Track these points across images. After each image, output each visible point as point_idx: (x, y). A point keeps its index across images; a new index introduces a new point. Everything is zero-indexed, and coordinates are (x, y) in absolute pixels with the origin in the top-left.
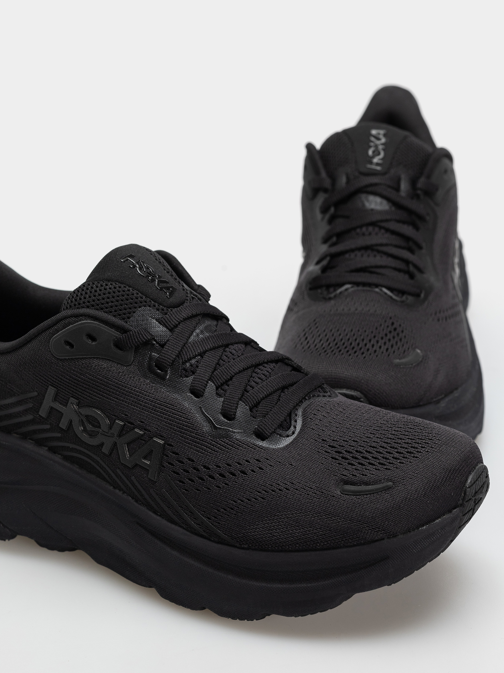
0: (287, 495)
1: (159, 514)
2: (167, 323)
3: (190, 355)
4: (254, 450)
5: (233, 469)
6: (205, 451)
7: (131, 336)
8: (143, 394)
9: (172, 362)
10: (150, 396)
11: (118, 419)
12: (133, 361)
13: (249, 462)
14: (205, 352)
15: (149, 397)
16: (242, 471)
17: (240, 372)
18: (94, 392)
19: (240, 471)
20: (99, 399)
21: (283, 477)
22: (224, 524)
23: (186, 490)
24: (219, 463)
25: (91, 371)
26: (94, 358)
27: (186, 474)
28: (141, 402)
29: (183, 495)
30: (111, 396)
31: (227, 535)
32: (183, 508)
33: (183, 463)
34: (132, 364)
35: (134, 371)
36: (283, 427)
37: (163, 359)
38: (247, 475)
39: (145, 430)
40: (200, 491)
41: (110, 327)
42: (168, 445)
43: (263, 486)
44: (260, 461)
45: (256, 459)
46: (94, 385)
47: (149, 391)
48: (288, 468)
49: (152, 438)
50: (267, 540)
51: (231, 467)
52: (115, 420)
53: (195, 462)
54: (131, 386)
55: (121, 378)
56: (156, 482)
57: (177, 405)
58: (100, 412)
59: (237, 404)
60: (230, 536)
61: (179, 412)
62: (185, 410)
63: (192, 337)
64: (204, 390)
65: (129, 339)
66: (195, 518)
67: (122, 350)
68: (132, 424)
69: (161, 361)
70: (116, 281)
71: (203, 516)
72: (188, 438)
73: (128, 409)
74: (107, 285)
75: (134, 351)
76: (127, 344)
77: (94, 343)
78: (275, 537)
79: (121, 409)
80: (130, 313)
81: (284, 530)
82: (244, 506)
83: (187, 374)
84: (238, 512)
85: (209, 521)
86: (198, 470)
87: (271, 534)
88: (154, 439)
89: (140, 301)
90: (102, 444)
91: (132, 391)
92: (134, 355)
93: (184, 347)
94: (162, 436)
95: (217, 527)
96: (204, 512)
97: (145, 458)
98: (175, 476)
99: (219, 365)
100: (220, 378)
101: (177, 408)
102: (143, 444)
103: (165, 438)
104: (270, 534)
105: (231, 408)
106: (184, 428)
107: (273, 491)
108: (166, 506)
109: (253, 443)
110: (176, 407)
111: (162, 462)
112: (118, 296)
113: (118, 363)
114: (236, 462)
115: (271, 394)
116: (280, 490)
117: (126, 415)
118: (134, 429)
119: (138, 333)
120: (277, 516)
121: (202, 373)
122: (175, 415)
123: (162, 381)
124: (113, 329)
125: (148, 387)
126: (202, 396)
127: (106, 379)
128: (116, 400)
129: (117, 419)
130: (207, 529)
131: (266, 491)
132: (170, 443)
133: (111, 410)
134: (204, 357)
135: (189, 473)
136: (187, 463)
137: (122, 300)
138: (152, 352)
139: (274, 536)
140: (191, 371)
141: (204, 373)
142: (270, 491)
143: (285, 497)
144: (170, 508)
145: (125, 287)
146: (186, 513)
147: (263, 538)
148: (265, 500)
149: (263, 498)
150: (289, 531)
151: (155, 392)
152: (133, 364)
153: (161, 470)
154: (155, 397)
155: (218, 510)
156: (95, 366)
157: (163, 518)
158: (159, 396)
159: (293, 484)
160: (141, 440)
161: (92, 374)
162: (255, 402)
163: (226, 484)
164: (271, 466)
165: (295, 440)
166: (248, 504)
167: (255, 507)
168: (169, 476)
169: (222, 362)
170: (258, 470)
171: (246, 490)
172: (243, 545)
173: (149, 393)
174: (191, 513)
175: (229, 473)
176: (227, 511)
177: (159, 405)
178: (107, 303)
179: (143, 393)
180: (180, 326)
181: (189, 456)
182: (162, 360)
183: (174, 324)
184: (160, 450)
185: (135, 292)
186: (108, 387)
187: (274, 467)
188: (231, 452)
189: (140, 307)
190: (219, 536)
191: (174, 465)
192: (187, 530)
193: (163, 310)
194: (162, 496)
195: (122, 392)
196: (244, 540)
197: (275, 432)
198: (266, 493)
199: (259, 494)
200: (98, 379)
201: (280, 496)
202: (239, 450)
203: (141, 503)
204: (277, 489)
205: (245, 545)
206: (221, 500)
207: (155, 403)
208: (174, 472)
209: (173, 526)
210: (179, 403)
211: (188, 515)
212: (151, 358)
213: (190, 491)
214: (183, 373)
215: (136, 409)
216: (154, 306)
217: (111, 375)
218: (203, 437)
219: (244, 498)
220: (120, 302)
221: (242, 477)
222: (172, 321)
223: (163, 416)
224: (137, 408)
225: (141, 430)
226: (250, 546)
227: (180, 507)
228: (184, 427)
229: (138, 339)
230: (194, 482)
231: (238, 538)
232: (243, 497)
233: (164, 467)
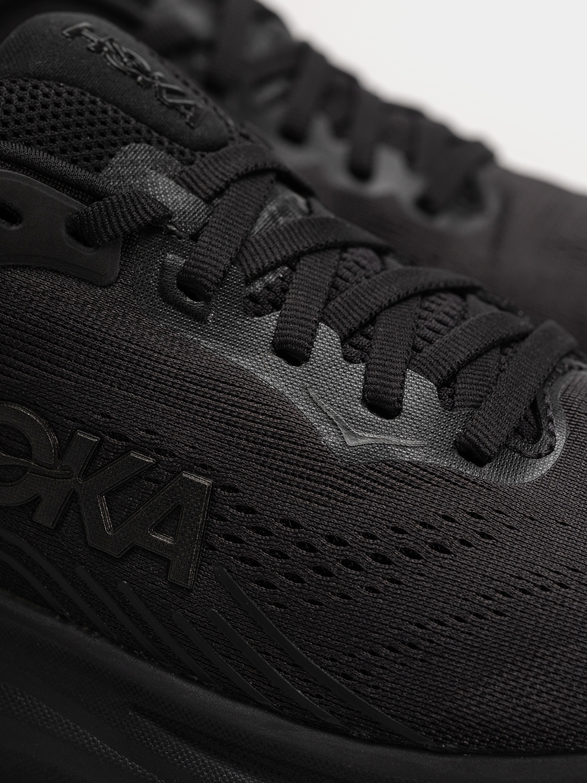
0: (565, 602)
1: (196, 679)
2: (196, 184)
3: (263, 262)
4: (463, 490)
5: (410, 541)
6: (330, 498)
7: (113, 207)
8: (149, 359)
9: (221, 275)
10: (169, 363)
11: (83, 429)
12: (120, 274)
13: (453, 521)
14: (298, 256)
15: (168, 366)
16: (435, 544)
17: (391, 305)
18: (15, 358)
19: (431, 545)
20: (29, 376)
21: (547, 556)
22: (392, 688)
23: (277, 605)
24: (372, 526)
25: (8, 302)
26: (15, 267)
27: (278, 562)
28: (145, 380)
29: (271, 619)
30: (63, 367)
31: (401, 718)
32: (269, 655)
33: (270, 534)
34: (116, 282)
35: (123, 300)
36: (522, 435)
37: (199, 267)
38: (449, 553)
39: (159, 451)
40: (320, 604)
41: (55, 188)
42: (224, 488)
43: (496, 580)
44: (480, 518)
45: (468, 513)
46: (15, 338)
47: (166, 349)
48: (556, 532)
49: (179, 473)
50: (515, 724)
51: (405, 536)
52: (75, 431)
53: (302, 527)
54: (118, 338)
55: (89, 317)
56: (191, 591)
57: (244, 384)
58: (31, 413)
59: (404, 375)
60: (409, 721)
61: (252, 401)
62: (265, 395)
63: (261, 223)
64: (311, 344)
65: (108, 215)
66: (305, 680)
67: (90, 246)
68: (121, 437)
69: (194, 273)
70: (59, 80)
71: (331, 671)
72: (281, 466)
73: (110, 398)
74: (36, 87)
75: (122, 248)
76: (104, 227)
77: (14, 228)
78: (539, 715)
79: (92, 401)
80: (100, 158)
81: (561, 695)
82: (447, 637)
83: (258, 308)
84: (430, 653)
85: (348, 685)
86: (311, 549)
87: (526, 708)
88: (186, 476)
89: (123, 128)
90: (36, 501)
91: (122, 352)
92: (121, 259)
93: (248, 244)
94: (204, 466)
95: (371, 698)
96: (333, 660)
97: (158, 529)
98: (247, 570)
99: (337, 289)
100: (346, 318)
101: (244, 391)
102: (154, 491)
103: (213, 470)
104: (522, 707)
105: (390, 386)
106: (266, 441)
107: (524, 592)
108: (221, 654)
109: (456, 472)
110: (240, 390)
111: (208, 535)
112: (68, 115)
113: (80, 280)
114: (417, 522)
115: (479, 355)
116: (543, 588)
117: (103, 415)
118: (127, 450)
119: (133, 201)
120: (540, 658)
121: (302, 303)
122: (241, 408)
123: (200, 326)
124: (63, 191)
125: (162, 339)
126: (307, 359)
127: (49, 321)
128: (76, 375)
129: (80, 429)
130: (342, 706)
131: (504, 594)
132: (228, 482)
133: (62, 405)
134: (297, 267)
135: (287, 557)
136: (279, 533)
137: (79, 125)
138: (168, 252)
139: (535, 711)
140: (268, 300)
141: (306, 304)
142: (517, 592)
143: (560, 605)
144: (230, 658)
145: (82, 94)
146: (277, 669)
147: (504, 720)
148: (506, 616)
149: (497, 612)
150: (578, 695)
151: (180, 354)
152: (121, 282)
153: (203, 557)
154: (183, 365)
155: (373, 653)
156: (18, 289)
157: (208, 688)
158: (195, 363)
159: (576, 571)
160: (148, 480)
161: (10, 310)
162: (445, 373)
163: (392, 581)
164: (511, 528)
165: (561, 463)
166: (459, 630)
167: (478, 637)
168: (229, 571)
169: (342, 281)
170: (480, 541)
171: (450, 595)
172: (443, 743)
173: (166, 356)
174: (295, 665)
175: (401, 551)
176: (401, 653)
177: (195, 384)
178: (41, 130)
179: (151, 356)
180: (233, 192)
181: (286, 513)
182: (195, 270)
183: (214, 187)
184: (202, 504)
185: (109, 107)
186: (56, 343)
187: (519, 531)
188: (400, 496)
189: (125, 144)
190: (377, 723)
191: (241, 542)
192: (282, 716)
193: (182, 153)
194: (207, 626)
195: (93, 354)
196: (449, 729)
197: (506, 446)
198: (505, 598)
199: (486, 601)
200: (29, 321)
201: (546, 605)
202: (421, 489)
203: (141, 652)
204: (535, 585)
205: (451, 742)
206: (383, 624)
207: (184, 380)
208: (243, 560)
209: (240, 708)
210: (248, 379)
211: (285, 672)
212: (163, 267)
213: (292, 608)
214: (249, 307)
215: (132, 398)
216: (160, 143)
217: (64, 311)
218: (322, 462)
219: (447, 613)
220: (73, 129)
221: (437, 561)
222: (210, 179)
223: (208, 414)
224: (134, 397)
225: (147, 454)
226: (465, 745)
227: (261, 652)
228: (266, 438)
229: (132, 217)
230: (302, 582)
231: (432, 723)
232: (443, 612)
233: (214, 549)
